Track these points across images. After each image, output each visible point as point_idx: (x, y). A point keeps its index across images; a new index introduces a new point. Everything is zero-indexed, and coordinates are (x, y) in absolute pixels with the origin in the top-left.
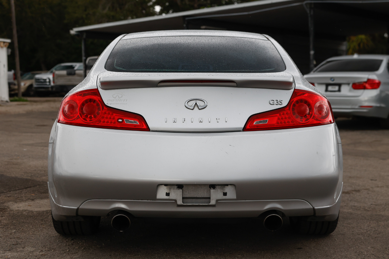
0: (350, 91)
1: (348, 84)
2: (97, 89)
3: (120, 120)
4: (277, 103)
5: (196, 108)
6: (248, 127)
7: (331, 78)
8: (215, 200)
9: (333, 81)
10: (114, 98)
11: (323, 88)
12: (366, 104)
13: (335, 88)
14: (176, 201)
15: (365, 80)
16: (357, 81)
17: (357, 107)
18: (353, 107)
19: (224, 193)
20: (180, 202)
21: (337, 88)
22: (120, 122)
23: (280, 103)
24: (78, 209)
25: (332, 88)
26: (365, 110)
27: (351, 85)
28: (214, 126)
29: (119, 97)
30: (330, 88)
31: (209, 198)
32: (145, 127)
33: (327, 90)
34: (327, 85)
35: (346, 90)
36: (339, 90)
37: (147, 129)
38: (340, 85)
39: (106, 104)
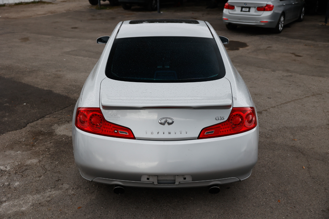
0: (255, 12)
1: (255, 7)
2: (100, 108)
3: (116, 131)
4: (221, 119)
5: (166, 124)
6: (201, 136)
7: (245, 3)
8: (179, 182)
9: (246, 5)
10: (111, 115)
11: (240, 9)
12: (265, 20)
13: (247, 9)
14: (153, 182)
15: (265, 5)
16: (260, 6)
17: (259, 22)
18: (257, 22)
19: (184, 178)
20: (156, 183)
21: (248, 10)
22: (116, 132)
23: (223, 119)
24: (92, 181)
25: (245, 9)
26: (263, 24)
27: (256, 8)
28: (178, 136)
29: (114, 115)
30: (244, 9)
31: (175, 180)
32: (132, 136)
33: (241, 11)
34: (242, 7)
35: (253, 11)
36: (249, 11)
37: (134, 138)
38: (249, 8)
39: (106, 120)
